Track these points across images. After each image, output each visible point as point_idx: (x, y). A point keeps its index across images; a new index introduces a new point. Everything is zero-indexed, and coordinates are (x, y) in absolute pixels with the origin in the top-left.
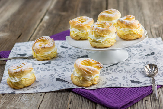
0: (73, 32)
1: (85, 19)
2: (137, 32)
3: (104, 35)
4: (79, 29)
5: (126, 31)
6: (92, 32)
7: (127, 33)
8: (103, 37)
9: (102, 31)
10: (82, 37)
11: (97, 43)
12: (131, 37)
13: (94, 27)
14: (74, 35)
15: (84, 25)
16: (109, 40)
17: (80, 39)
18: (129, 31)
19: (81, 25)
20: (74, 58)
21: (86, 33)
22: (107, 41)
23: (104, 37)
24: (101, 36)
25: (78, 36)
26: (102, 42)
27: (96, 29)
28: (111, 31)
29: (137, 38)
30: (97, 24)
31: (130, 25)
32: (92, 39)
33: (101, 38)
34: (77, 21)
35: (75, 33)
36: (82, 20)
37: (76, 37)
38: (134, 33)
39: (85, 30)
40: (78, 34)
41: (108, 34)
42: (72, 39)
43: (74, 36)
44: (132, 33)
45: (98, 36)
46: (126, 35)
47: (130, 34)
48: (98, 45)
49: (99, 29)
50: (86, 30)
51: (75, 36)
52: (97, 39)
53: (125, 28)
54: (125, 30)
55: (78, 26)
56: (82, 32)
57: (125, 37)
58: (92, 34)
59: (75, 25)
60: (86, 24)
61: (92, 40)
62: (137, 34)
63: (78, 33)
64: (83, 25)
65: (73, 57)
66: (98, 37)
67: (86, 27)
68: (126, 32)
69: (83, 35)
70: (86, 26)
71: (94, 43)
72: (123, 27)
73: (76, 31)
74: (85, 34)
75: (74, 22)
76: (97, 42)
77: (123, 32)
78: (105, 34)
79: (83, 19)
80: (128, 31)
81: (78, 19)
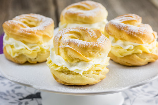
0: (12, 46)
1: (36, 20)
2: (151, 50)
3: (88, 58)
4: (26, 40)
5: (127, 47)
6: (59, 49)
7: (130, 53)
8: (85, 62)
9: (84, 49)
10: (30, 59)
11: (70, 76)
12: (138, 60)
13: (61, 37)
14: (14, 54)
15: (37, 33)
16: (97, 68)
17: (27, 63)
18: (135, 47)
19: (29, 34)
20: (12, 100)
21: (39, 51)
22: (92, 72)
23: (87, 61)
24: (79, 61)
25: (21, 56)
26: (81, 73)
27: (69, 43)
28: (102, 50)
29: (149, 63)
30: (68, 33)
31: (139, 34)
32: (57, 66)
33: (80, 64)
34: (21, 23)
35: (16, 49)
36: (30, 21)
37: (18, 57)
38: (145, 53)
39: (38, 43)
40: (23, 52)
41: (96, 55)
42: (8, 63)
43: (14, 57)
44: (141, 52)
45: (72, 60)
46: (129, 56)
47: (137, 54)
48: (72, 79)
49: (76, 44)
50: (41, 44)
51: (16, 55)
52: (71, 65)
53: (126, 40)
54: (125, 45)
55: (22, 34)
56: (31, 48)
57: (125, 61)
58: (59, 54)
59: (15, 31)
60: (41, 31)
61: (58, 69)
62: (152, 54)
63: (22, 49)
64: (34, 33)
65: (9, 97)
66: (75, 62)
67: (40, 38)
68: (128, 50)
69: (33, 53)
70: (40, 35)
71: (63, 74)
72: (122, 39)
73: (17, 46)
74: (38, 53)
75: (14, 26)
76: (69, 72)
77: (122, 50)
78: (90, 56)
79: (32, 19)
80: (133, 47)
81: (22, 20)
